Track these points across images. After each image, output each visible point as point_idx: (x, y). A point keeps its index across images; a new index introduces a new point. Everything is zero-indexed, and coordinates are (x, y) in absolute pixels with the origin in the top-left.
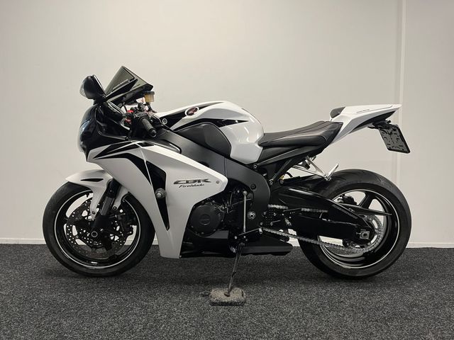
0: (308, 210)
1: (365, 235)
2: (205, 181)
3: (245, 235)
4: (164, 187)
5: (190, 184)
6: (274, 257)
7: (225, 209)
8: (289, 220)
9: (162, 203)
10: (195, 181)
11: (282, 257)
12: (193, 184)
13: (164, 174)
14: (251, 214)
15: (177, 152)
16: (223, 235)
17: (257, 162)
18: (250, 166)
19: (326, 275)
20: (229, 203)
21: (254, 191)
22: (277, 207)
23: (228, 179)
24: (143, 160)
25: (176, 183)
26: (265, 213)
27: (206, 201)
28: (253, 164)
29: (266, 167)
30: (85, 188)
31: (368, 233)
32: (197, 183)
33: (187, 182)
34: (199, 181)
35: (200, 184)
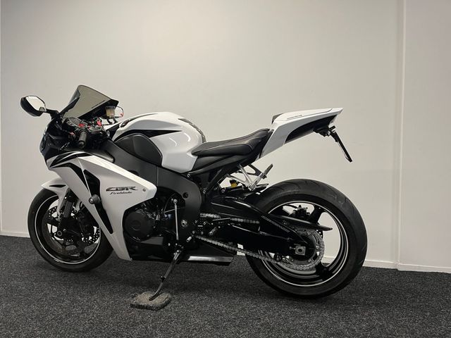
0: (242, 220)
1: (300, 250)
2: (132, 188)
5: (119, 192)
6: (218, 267)
7: (156, 217)
10: (123, 189)
11: (225, 267)
12: (122, 192)
13: (99, 182)
14: (184, 222)
15: (111, 161)
16: (157, 241)
17: (191, 171)
18: (184, 175)
21: (186, 199)
24: (81, 169)
25: (108, 190)
26: (196, 222)
28: (187, 173)
29: (198, 176)
30: (53, 193)
31: (303, 248)
32: (125, 191)
34: (127, 189)
35: (127, 191)
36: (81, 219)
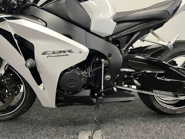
2: (69, 51)
3: (102, 92)
4: (33, 57)
5: (57, 55)
7: (88, 74)
8: (137, 80)
9: (34, 71)
10: (60, 52)
12: (59, 54)
13: (32, 46)
14: (108, 76)
15: (44, 26)
16: (87, 93)
17: (112, 35)
18: (107, 38)
19: (154, 112)
20: (90, 69)
21: (110, 58)
22: (127, 70)
23: (89, 49)
24: (11, 33)
25: (44, 54)
26: (118, 76)
27: (71, 68)
28: (108, 37)
29: (118, 39)
32: (62, 54)
33: (54, 53)
34: (64, 52)
35: (65, 54)
36: (7, 81)
